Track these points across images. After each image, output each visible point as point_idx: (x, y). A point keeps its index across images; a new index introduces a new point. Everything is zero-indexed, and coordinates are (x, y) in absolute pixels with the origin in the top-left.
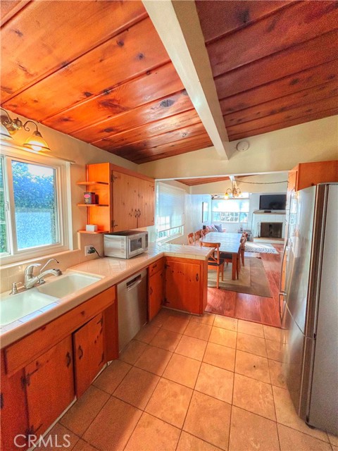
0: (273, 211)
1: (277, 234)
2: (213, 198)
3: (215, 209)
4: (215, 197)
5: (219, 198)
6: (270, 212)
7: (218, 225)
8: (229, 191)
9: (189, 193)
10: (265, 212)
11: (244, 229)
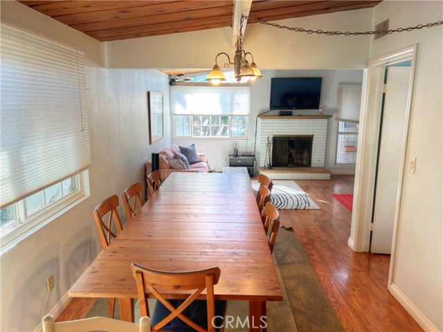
0: (295, 112)
1: (302, 159)
2: (172, 82)
3: (179, 109)
4: (179, 79)
5: (188, 84)
6: (290, 114)
7: (187, 145)
8: (222, 60)
9: (101, 65)
10: (282, 115)
11: (241, 150)
